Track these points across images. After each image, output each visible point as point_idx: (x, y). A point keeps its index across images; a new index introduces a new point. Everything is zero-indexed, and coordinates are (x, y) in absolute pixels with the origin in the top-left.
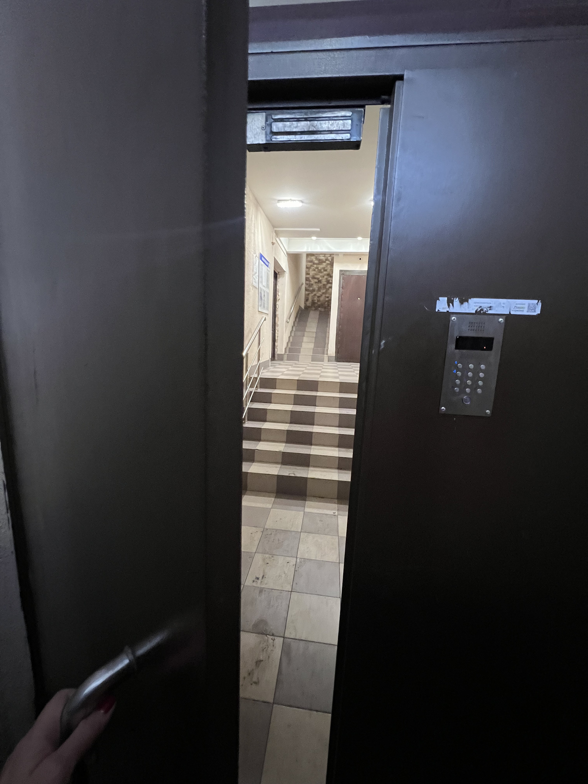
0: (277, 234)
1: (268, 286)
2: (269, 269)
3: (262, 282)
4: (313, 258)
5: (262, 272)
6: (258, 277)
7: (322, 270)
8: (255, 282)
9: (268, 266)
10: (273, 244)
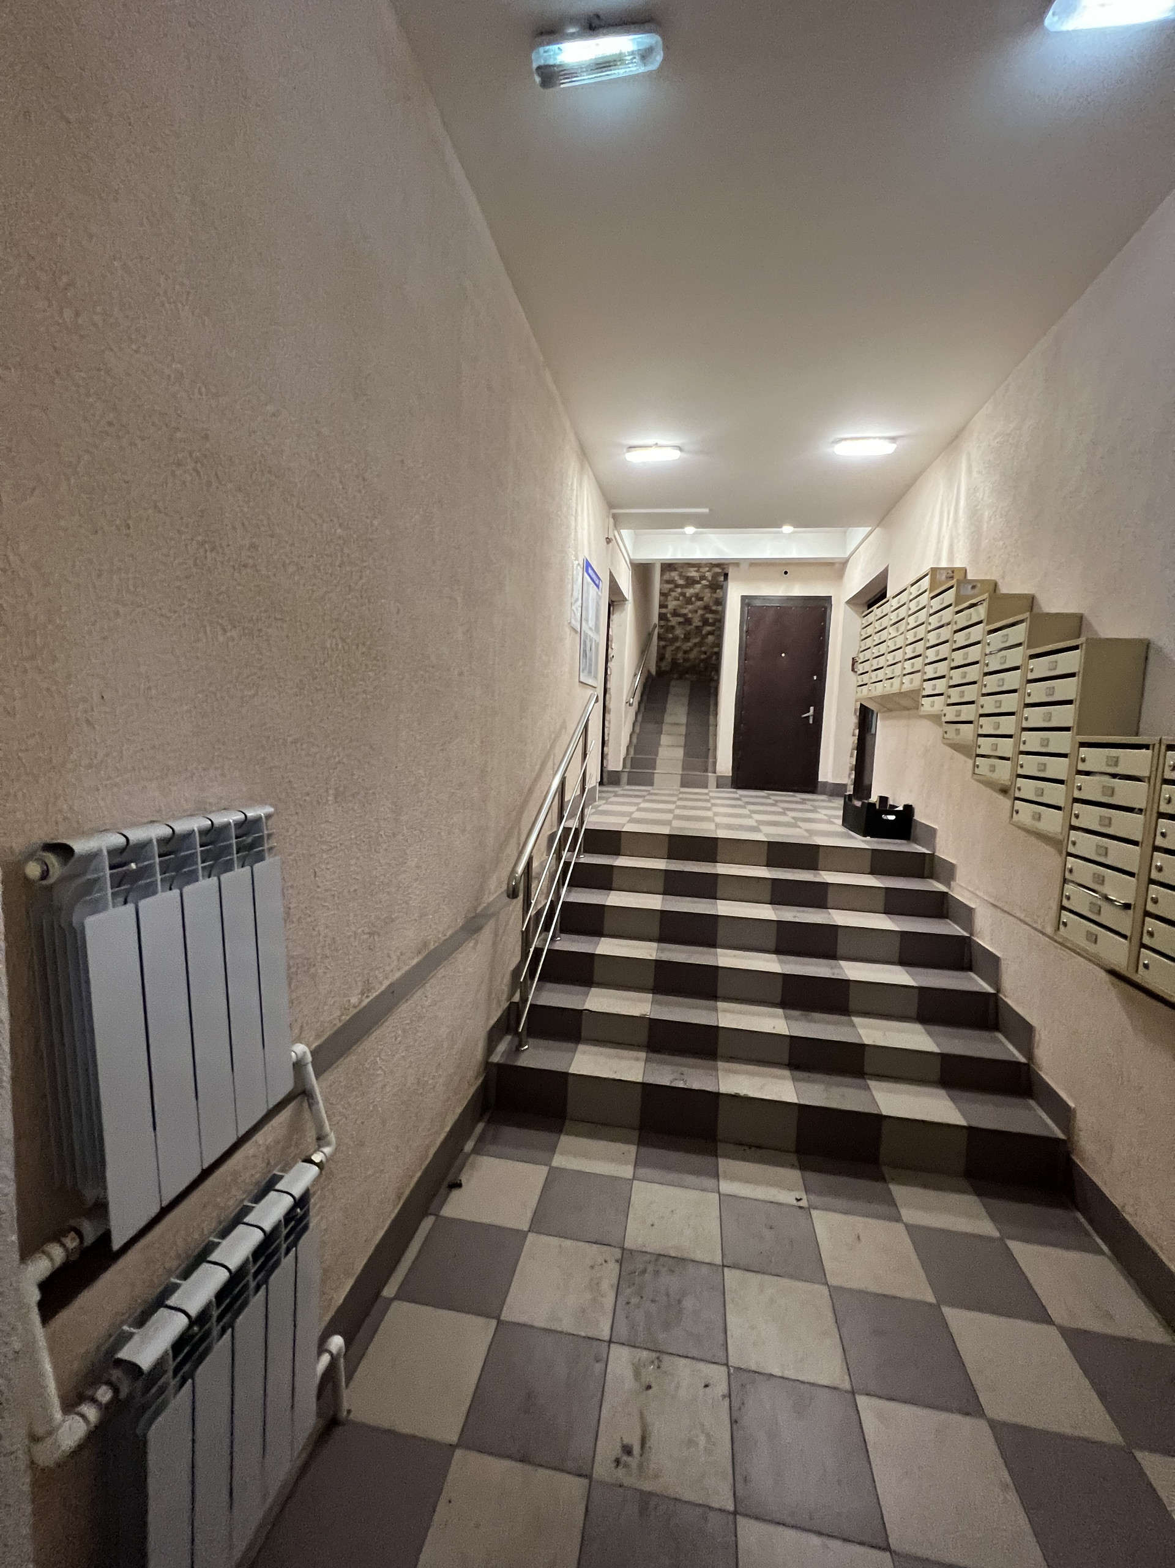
0: (617, 521)
1: (597, 629)
2: (600, 593)
3: (587, 621)
4: (675, 575)
5: (587, 599)
6: (580, 609)
7: (693, 599)
8: (576, 620)
9: (598, 586)
10: (608, 540)
